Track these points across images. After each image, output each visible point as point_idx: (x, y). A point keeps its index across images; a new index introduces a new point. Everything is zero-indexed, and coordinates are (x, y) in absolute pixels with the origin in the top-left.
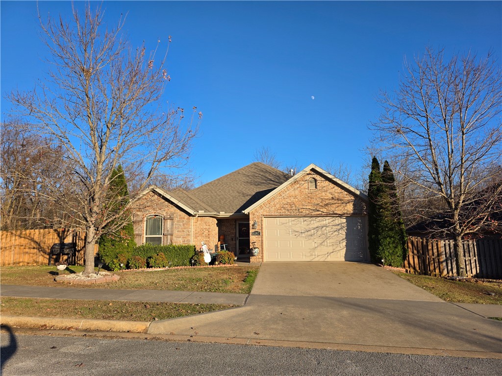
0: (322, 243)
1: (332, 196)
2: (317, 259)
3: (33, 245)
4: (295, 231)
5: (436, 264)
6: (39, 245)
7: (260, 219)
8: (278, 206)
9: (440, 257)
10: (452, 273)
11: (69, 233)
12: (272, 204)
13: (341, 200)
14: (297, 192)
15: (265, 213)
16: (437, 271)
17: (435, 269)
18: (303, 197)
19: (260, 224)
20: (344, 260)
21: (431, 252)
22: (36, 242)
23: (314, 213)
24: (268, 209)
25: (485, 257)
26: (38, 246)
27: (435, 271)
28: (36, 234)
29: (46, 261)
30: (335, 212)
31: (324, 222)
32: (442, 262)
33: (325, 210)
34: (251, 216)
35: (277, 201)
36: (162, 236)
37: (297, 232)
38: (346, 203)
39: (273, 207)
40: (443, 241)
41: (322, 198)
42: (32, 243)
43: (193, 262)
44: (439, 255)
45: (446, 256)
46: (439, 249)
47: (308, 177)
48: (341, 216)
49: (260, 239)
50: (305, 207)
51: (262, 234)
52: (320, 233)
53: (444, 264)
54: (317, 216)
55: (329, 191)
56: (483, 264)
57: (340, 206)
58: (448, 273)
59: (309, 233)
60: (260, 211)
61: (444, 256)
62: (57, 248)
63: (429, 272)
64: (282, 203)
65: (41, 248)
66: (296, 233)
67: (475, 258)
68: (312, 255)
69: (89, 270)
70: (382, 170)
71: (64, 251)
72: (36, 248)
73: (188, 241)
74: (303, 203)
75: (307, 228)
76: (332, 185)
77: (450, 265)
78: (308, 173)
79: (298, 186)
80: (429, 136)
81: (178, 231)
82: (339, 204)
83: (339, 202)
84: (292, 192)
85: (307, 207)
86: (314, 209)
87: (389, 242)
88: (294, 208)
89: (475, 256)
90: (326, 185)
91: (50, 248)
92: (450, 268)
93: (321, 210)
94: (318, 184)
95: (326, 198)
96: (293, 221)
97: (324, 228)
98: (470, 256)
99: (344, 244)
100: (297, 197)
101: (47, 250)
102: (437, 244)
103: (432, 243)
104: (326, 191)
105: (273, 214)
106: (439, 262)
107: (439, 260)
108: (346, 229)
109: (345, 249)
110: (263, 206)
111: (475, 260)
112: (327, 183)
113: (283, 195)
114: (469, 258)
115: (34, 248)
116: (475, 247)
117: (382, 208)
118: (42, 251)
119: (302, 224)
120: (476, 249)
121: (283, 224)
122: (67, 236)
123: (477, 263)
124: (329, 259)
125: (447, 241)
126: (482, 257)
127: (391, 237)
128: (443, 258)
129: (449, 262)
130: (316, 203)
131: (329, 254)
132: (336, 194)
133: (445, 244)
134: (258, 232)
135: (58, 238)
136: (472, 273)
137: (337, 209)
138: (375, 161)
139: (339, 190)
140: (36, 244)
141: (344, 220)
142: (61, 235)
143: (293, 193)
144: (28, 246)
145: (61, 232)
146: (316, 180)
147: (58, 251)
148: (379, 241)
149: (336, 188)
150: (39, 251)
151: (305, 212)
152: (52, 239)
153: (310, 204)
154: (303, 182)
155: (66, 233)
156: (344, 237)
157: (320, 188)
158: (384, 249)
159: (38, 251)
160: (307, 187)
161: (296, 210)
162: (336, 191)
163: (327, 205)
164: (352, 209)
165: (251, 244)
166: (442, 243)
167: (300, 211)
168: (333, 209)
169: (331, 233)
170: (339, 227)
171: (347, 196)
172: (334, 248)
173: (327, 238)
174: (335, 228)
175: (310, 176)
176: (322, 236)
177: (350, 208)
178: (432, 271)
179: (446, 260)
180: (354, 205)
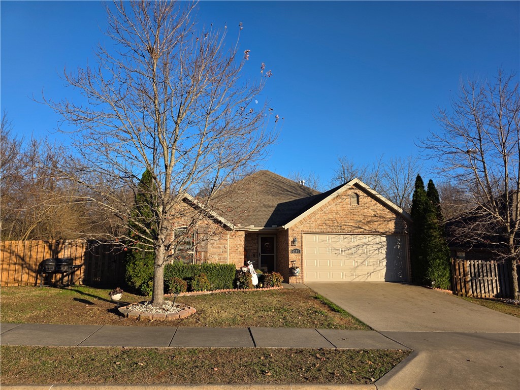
0: (363, 262)
1: (374, 213)
2: (357, 280)
3: (14, 259)
4: (335, 249)
5: (462, 284)
6: (23, 259)
7: (300, 236)
8: (319, 222)
9: (466, 277)
10: (477, 293)
11: (64, 246)
12: (313, 219)
13: (383, 217)
14: (339, 207)
15: (305, 229)
16: (463, 291)
17: (461, 289)
18: (345, 213)
19: (300, 241)
20: (384, 280)
21: (458, 272)
22: (17, 256)
23: (356, 231)
24: (308, 225)
25: (504, 277)
26: (21, 262)
27: (461, 291)
28: (19, 246)
29: (32, 280)
30: (377, 230)
31: (365, 240)
32: (468, 282)
33: (367, 228)
34: (290, 232)
35: (318, 216)
36: (194, 253)
37: (337, 250)
38: (388, 221)
39: (314, 223)
40: (468, 261)
41: (365, 214)
42: (13, 258)
43: (238, 284)
44: (465, 275)
45: (471, 276)
46: (466, 269)
47: (350, 192)
48: (382, 234)
49: (300, 257)
50: (347, 224)
51: (302, 252)
52: (360, 251)
53: (470, 284)
54: (358, 234)
55: (371, 208)
56: (503, 283)
57: (382, 224)
58: (473, 293)
59: (350, 251)
60: (300, 227)
61: (470, 276)
62: (51, 265)
63: (457, 292)
64: (323, 218)
65: (26, 263)
66: (337, 252)
67: (496, 278)
68: (352, 275)
69: (160, 301)
70: (426, 189)
71: (60, 268)
72: (19, 264)
73: (225, 258)
74: (346, 219)
75: (348, 246)
76: (374, 202)
77: (474, 284)
78: (350, 187)
79: (340, 200)
80: (483, 159)
81: (213, 248)
82: (381, 222)
83: (381, 219)
84: (333, 207)
85: (350, 224)
86: (356, 226)
87: (439, 264)
88: (336, 224)
89: (496, 277)
90: (368, 201)
91: (38, 264)
92: (474, 287)
93: (364, 227)
94: (360, 200)
95: (368, 215)
96: (333, 238)
97: (365, 247)
98: (491, 276)
99: (385, 263)
100: (339, 213)
101: (34, 266)
102: (463, 264)
103: (459, 263)
104: (369, 207)
105: (314, 230)
106: (465, 281)
107: (465, 279)
108: (387, 248)
109: (385, 269)
110: (303, 221)
111: (496, 280)
112: (369, 199)
113: (325, 210)
114: (491, 278)
115: (15, 264)
116: (496, 267)
117: (431, 228)
118: (26, 267)
119: (342, 242)
120: (497, 269)
121: (323, 241)
122: (61, 249)
123: (498, 283)
124: (370, 280)
125: (472, 261)
126: (502, 278)
127: (440, 259)
128: (469, 278)
129: (474, 281)
130: (359, 219)
131: (370, 274)
132: (378, 212)
133: (470, 265)
134: (297, 249)
135: (49, 252)
136: (493, 293)
137: (379, 227)
138: (419, 179)
139: (381, 207)
140: (18, 258)
141: (384, 239)
142: (53, 247)
143: (335, 208)
144: (7, 261)
145: (53, 245)
146: (358, 196)
147: (52, 268)
148: (427, 262)
149: (378, 204)
150: (23, 268)
151: (347, 229)
152: (41, 253)
153: (352, 221)
154: (345, 197)
155: (60, 246)
156: (385, 256)
157: (363, 204)
158: (433, 271)
159: (21, 268)
160: (349, 203)
161: (338, 226)
162: (378, 208)
163: (369, 222)
164: (394, 227)
165: (290, 263)
166: (468, 263)
167: (342, 228)
168: (376, 227)
169: (372, 251)
170: (379, 246)
171: (389, 214)
172: (375, 267)
173: (368, 258)
174: (375, 246)
175: (352, 191)
176: (363, 255)
177: (391, 226)
178: (459, 291)
179: (471, 280)
180: (395, 223)
